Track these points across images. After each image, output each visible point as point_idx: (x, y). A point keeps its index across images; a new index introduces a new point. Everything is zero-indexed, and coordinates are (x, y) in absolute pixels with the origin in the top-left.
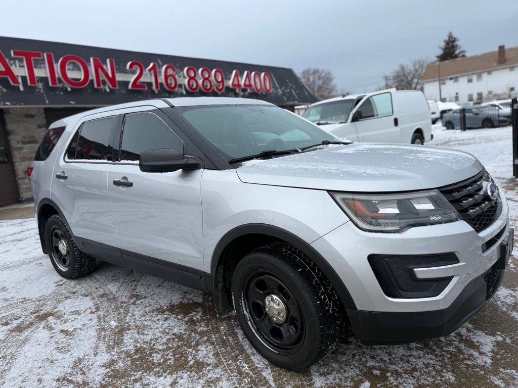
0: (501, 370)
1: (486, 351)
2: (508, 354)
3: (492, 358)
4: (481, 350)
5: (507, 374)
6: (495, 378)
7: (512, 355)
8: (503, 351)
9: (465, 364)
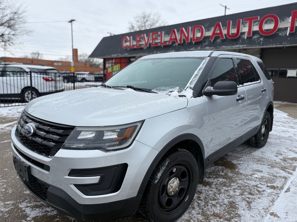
0: (13, 207)
1: (27, 209)
2: (17, 215)
3: (21, 208)
4: (29, 208)
5: (9, 207)
6: (12, 203)
7: (15, 216)
8: (20, 215)
9: (28, 199)
